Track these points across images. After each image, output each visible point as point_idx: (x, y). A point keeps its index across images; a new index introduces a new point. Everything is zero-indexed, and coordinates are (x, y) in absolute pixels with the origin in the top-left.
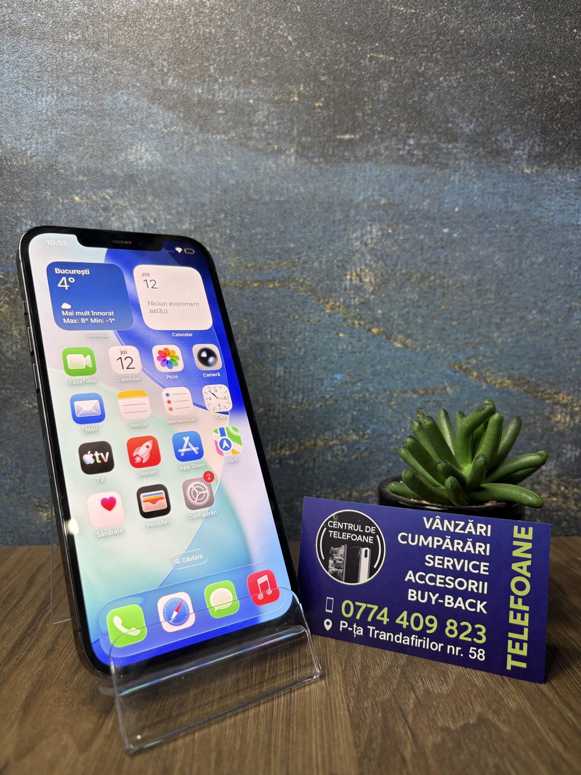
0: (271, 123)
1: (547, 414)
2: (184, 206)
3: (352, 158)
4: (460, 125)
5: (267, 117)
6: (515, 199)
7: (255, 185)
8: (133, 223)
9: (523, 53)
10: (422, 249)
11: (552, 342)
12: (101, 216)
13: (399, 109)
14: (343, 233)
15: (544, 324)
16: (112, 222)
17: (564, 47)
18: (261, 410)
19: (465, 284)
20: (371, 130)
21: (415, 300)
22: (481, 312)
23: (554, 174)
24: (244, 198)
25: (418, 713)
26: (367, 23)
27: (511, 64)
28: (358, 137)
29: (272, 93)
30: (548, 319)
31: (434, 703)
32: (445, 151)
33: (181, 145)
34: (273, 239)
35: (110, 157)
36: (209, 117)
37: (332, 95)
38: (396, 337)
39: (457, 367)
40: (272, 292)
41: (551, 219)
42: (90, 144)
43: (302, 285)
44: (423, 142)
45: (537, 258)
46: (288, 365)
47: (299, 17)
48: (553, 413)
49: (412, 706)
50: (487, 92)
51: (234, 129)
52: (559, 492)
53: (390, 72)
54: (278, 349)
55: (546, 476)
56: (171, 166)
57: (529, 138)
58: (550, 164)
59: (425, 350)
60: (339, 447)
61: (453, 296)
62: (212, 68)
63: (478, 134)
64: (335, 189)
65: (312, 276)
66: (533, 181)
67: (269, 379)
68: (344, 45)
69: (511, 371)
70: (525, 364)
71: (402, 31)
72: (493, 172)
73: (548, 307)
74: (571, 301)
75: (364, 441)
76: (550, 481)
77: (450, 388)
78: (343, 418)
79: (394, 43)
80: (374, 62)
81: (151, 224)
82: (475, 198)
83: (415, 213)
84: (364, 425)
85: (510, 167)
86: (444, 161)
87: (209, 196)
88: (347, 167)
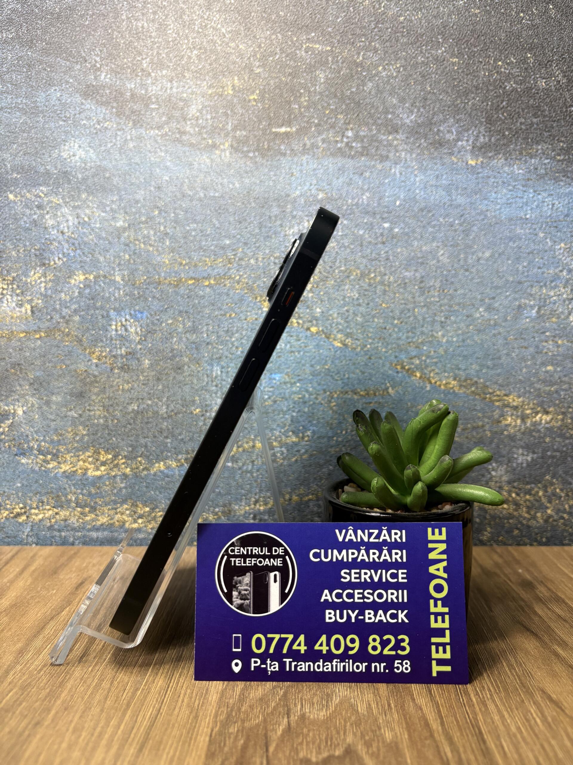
0: (205, 117)
1: (496, 416)
2: (118, 203)
3: (288, 152)
4: (401, 116)
5: (200, 111)
6: (459, 192)
7: (190, 181)
8: (67, 221)
9: (466, 39)
10: (361, 246)
11: (500, 341)
12: (35, 214)
13: (337, 100)
14: (279, 229)
15: (492, 322)
16: (47, 220)
17: (510, 32)
18: (198, 410)
19: (407, 281)
20: (307, 122)
21: (355, 297)
22: (425, 309)
23: (500, 165)
24: (178, 194)
25: (283, 741)
26: (302, 13)
27: (454, 51)
28: (294, 129)
29: (206, 87)
30: (496, 317)
31: (305, 730)
32: (385, 143)
33: (114, 141)
34: (208, 235)
35: (44, 154)
36: (142, 112)
37: (267, 87)
38: (335, 336)
39: (399, 367)
40: (208, 290)
41: (498, 212)
42: (24, 141)
43: (238, 282)
44: (362, 133)
45: (483, 253)
46: (225, 365)
47: (232, 9)
48: (503, 416)
49: (279, 732)
50: (428, 81)
51: (167, 123)
52: (510, 499)
53: (327, 62)
54: (215, 347)
55: (496, 482)
56: (105, 163)
57: (473, 128)
58: (496, 155)
59: (365, 349)
60: (279, 449)
61: (395, 293)
62: (144, 62)
63: (419, 126)
64: (271, 184)
65: (248, 273)
66: (478, 173)
67: (206, 379)
68: (280, 36)
69: (457, 371)
70: (471, 364)
71: (339, 20)
72: (436, 164)
73: (496, 305)
74: (521, 298)
75: (304, 443)
76: (501, 488)
77: (393, 389)
78: (283, 420)
79: (330, 33)
80: (310, 53)
81: (85, 221)
82: (417, 191)
83: (354, 207)
84: (303, 426)
85: (453, 158)
86: (384, 153)
87: (143, 193)
88: (283, 160)
